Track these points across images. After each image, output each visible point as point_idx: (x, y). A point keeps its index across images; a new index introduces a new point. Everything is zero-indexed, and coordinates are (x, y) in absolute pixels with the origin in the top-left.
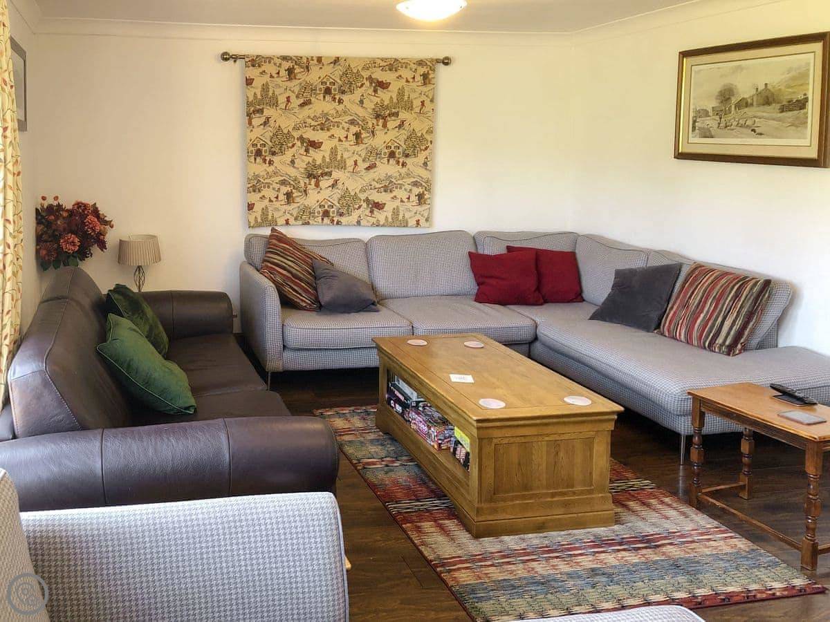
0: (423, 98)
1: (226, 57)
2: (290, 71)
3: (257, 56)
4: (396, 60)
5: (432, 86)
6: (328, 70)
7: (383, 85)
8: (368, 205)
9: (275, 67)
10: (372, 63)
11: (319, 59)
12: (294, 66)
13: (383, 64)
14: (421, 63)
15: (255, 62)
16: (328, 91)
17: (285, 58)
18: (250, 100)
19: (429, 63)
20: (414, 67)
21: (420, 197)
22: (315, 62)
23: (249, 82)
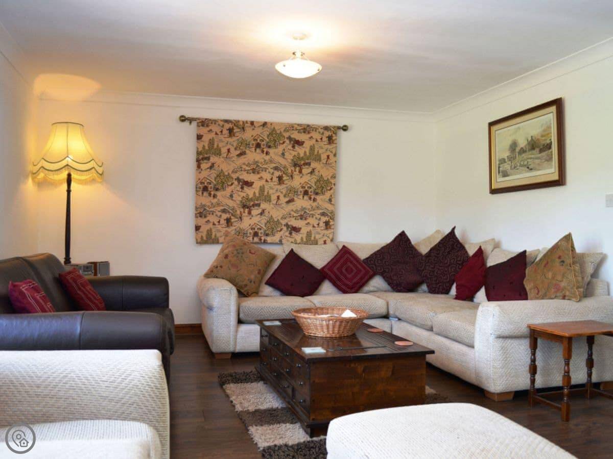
0: (328, 153)
1: (183, 119)
2: (231, 131)
3: (206, 119)
4: (308, 126)
5: (335, 145)
6: (258, 131)
7: (299, 143)
8: (287, 228)
9: (219, 127)
10: (291, 127)
11: (252, 123)
12: (233, 128)
13: (299, 128)
14: (326, 128)
15: (204, 123)
16: (258, 146)
17: (227, 121)
18: (200, 150)
19: (332, 129)
20: (322, 131)
21: (327, 224)
22: (249, 125)
23: (199, 137)
